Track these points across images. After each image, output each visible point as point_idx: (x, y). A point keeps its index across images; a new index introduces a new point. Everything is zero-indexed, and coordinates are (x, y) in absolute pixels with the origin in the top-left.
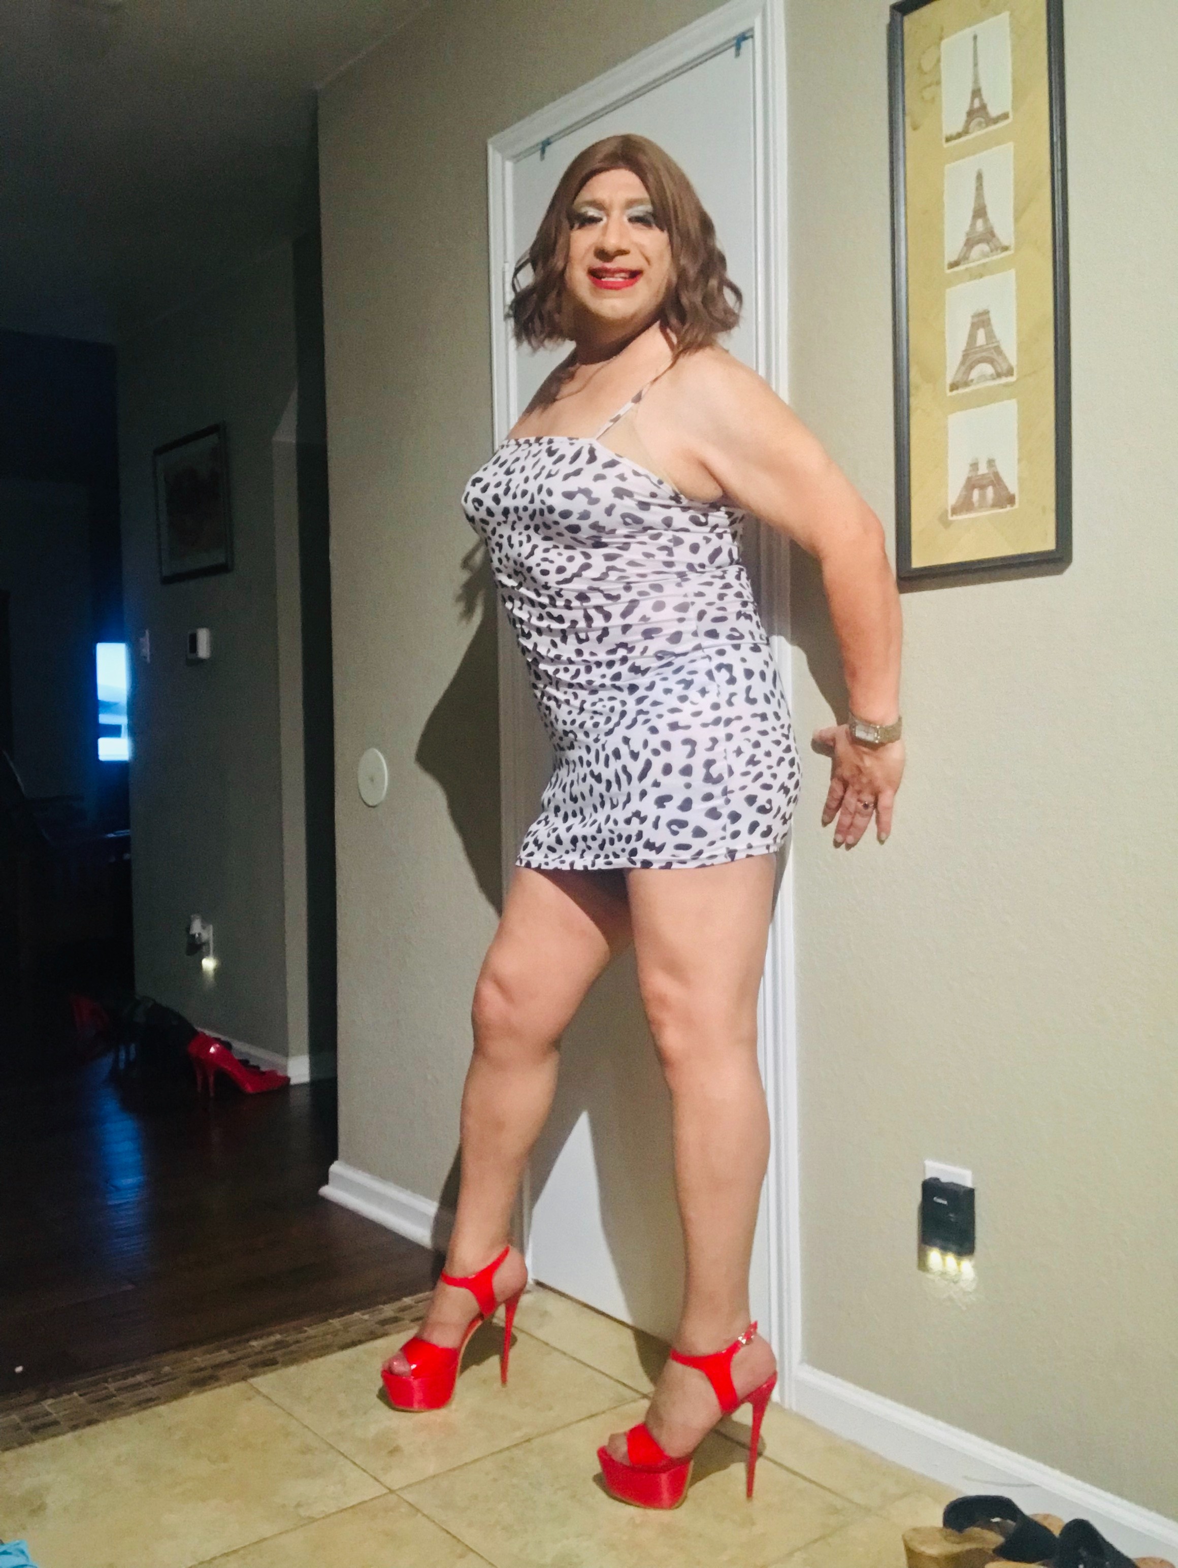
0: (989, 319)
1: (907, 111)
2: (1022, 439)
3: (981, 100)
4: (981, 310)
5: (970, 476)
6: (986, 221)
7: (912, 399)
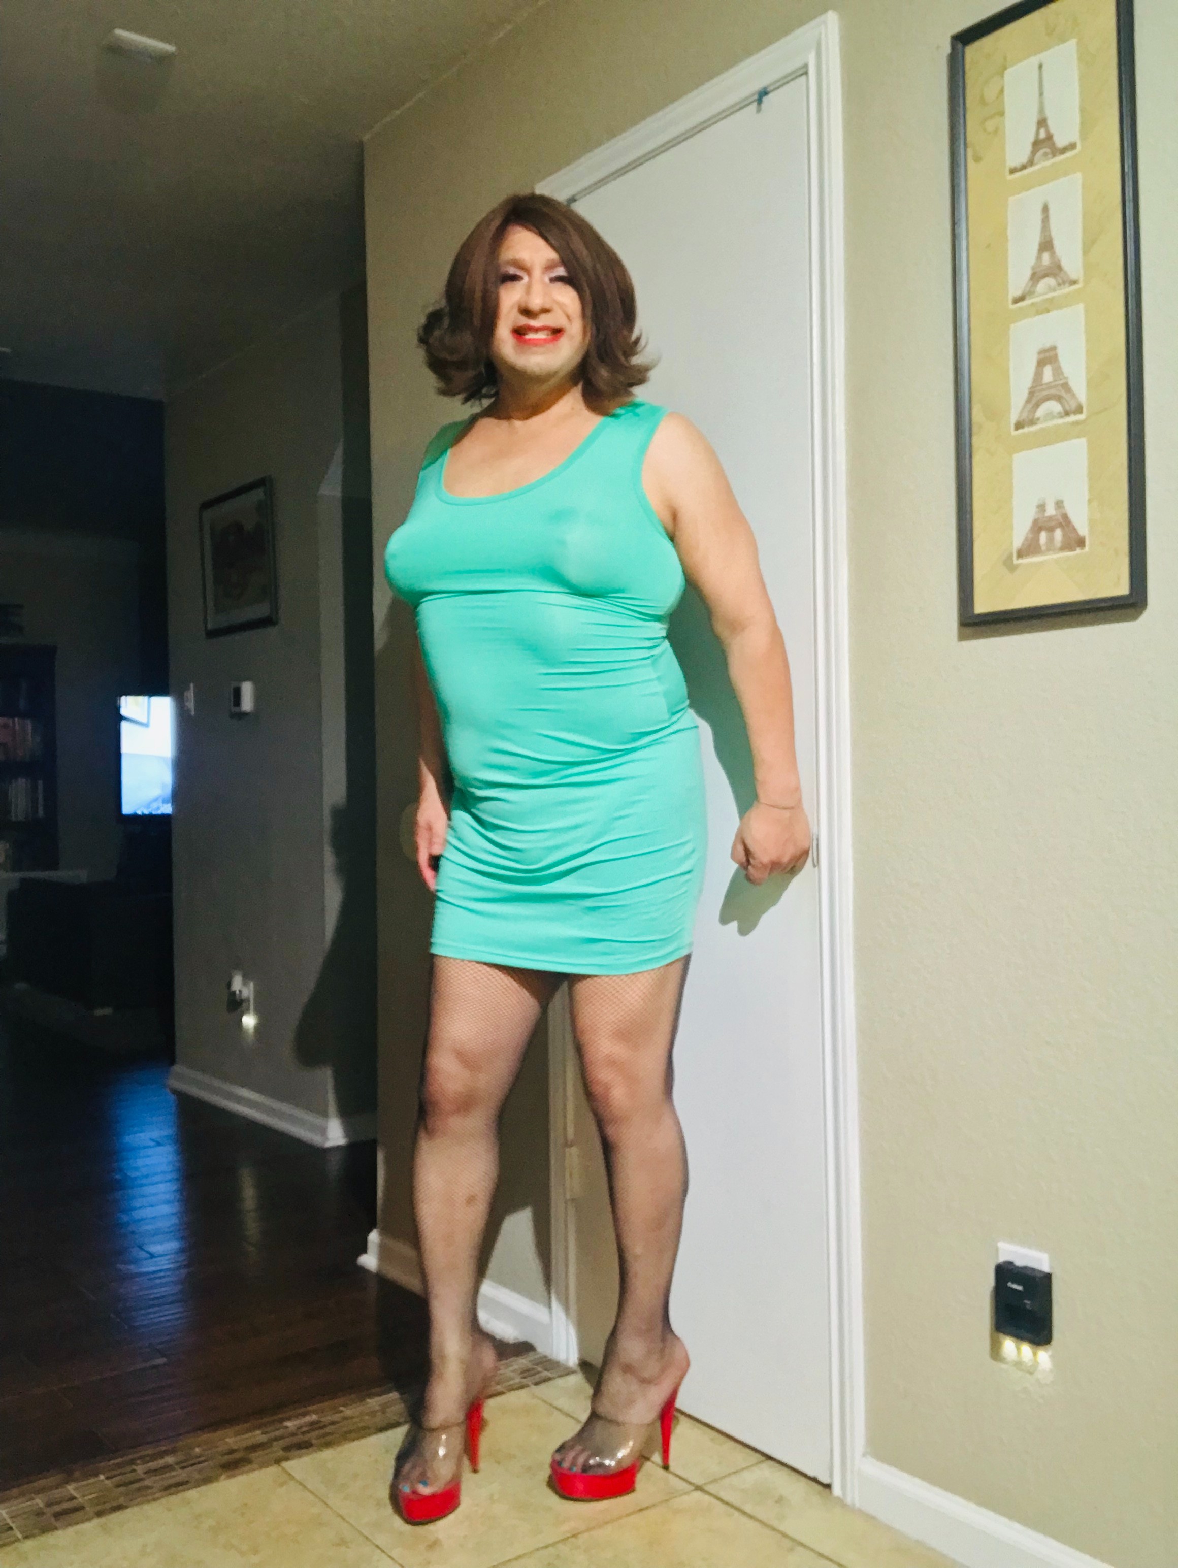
0: (1056, 356)
1: (968, 145)
2: (1093, 478)
3: (1047, 130)
4: (1048, 345)
5: (1036, 517)
6: (1053, 254)
7: (974, 439)
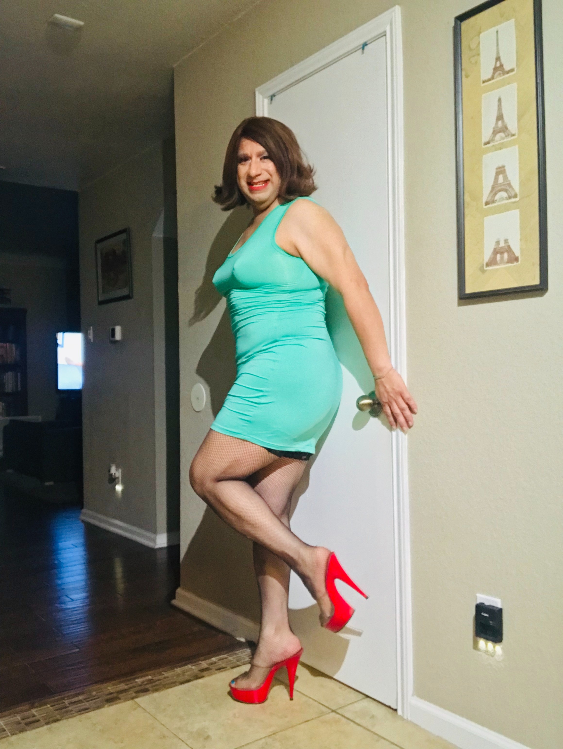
0: (504, 170)
1: (463, 70)
2: (522, 229)
3: (501, 63)
4: (501, 165)
5: (495, 247)
6: (503, 122)
7: (466, 210)
